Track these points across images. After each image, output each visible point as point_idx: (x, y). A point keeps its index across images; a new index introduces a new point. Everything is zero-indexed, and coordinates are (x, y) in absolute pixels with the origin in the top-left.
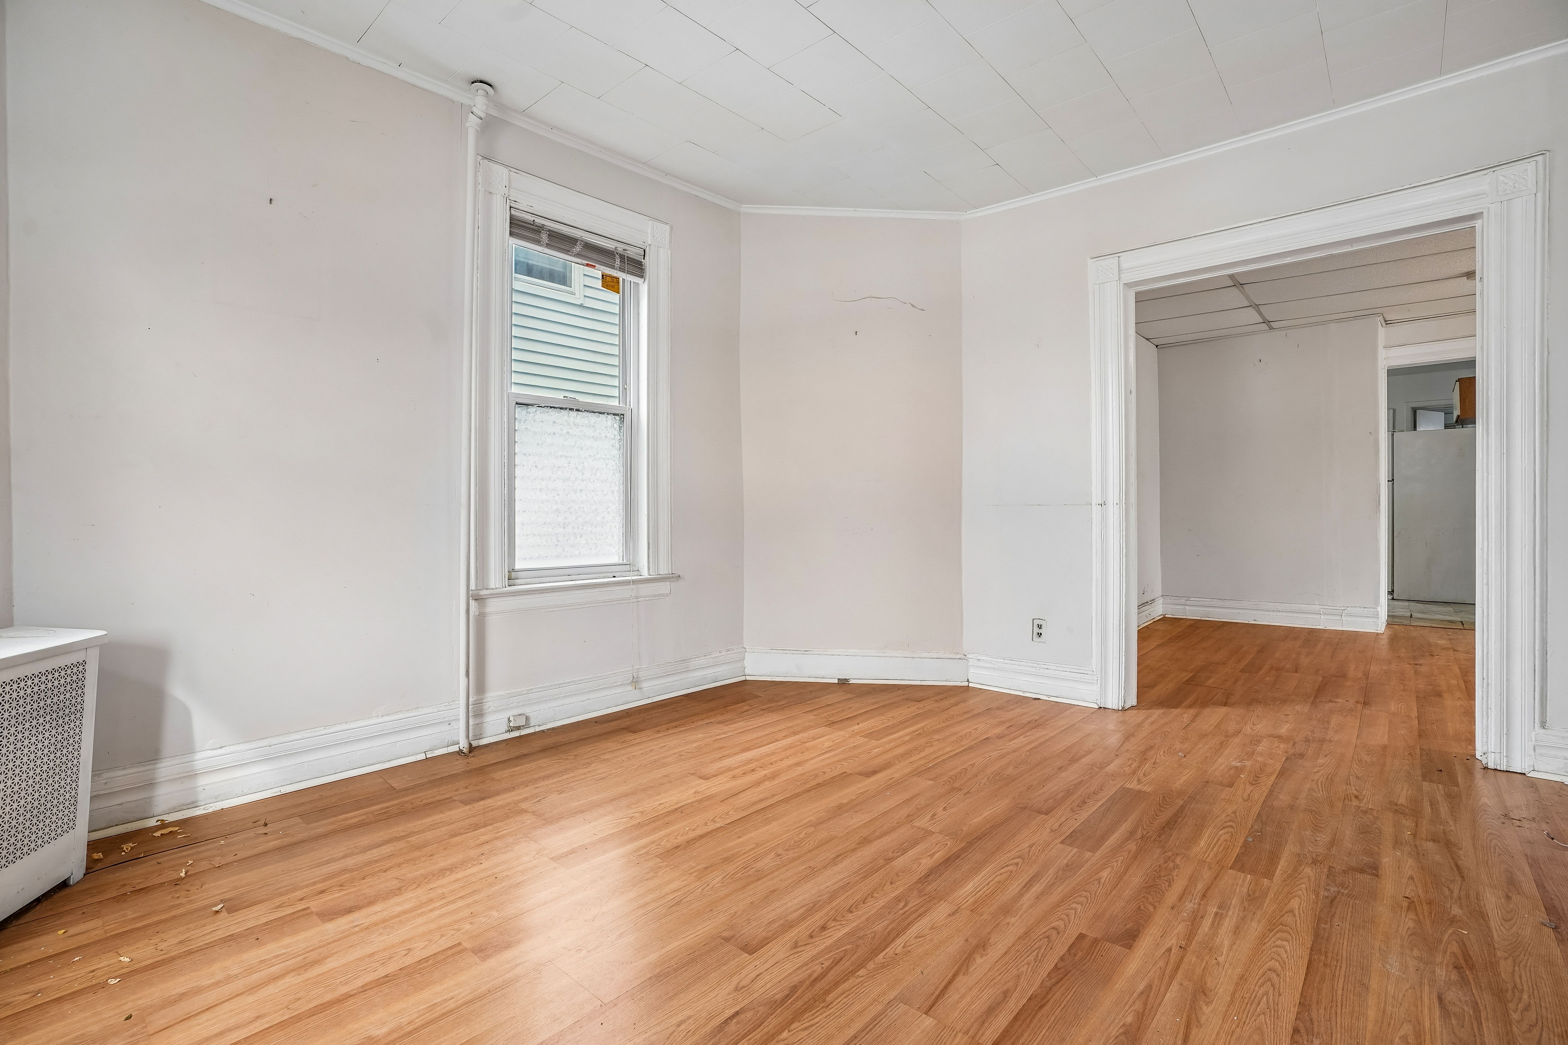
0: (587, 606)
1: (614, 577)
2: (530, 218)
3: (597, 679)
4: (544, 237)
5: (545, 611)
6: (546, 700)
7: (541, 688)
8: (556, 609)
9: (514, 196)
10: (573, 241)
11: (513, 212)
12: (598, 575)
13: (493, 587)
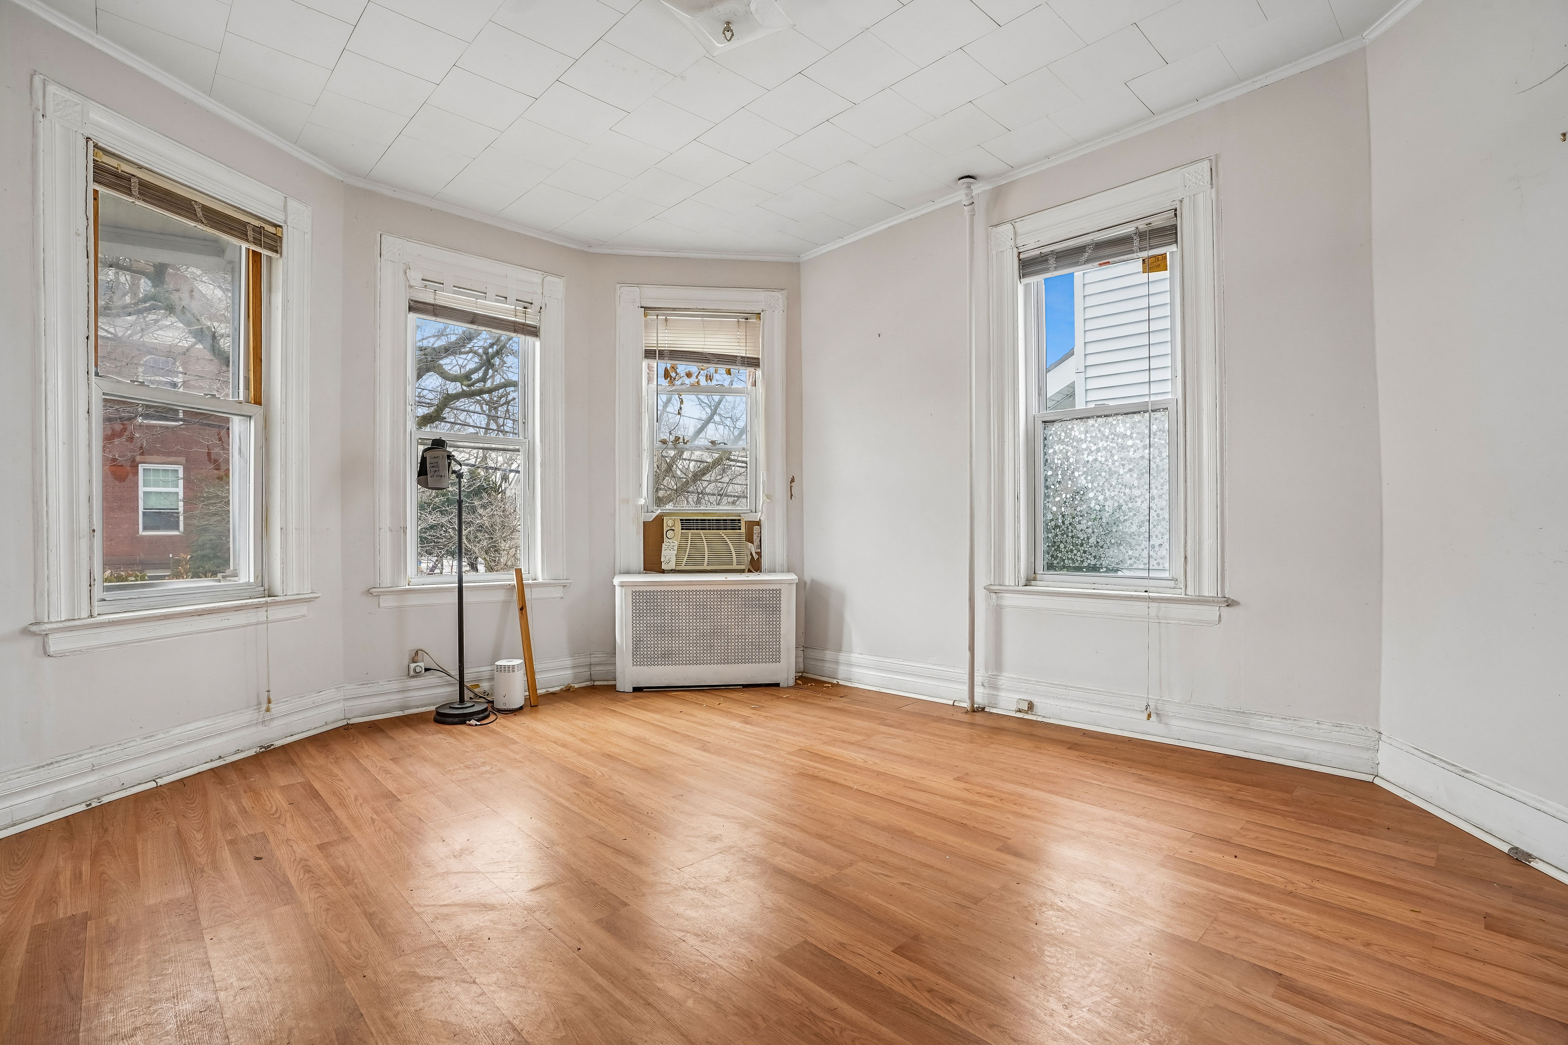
0: (1100, 616)
1: (1146, 591)
2: (1037, 252)
3: (1109, 694)
4: (1052, 261)
5: (1055, 613)
6: (1054, 697)
7: (1048, 683)
8: (1066, 614)
9: (1020, 243)
10: (1081, 249)
11: (1022, 256)
12: (1126, 588)
13: (1008, 584)
